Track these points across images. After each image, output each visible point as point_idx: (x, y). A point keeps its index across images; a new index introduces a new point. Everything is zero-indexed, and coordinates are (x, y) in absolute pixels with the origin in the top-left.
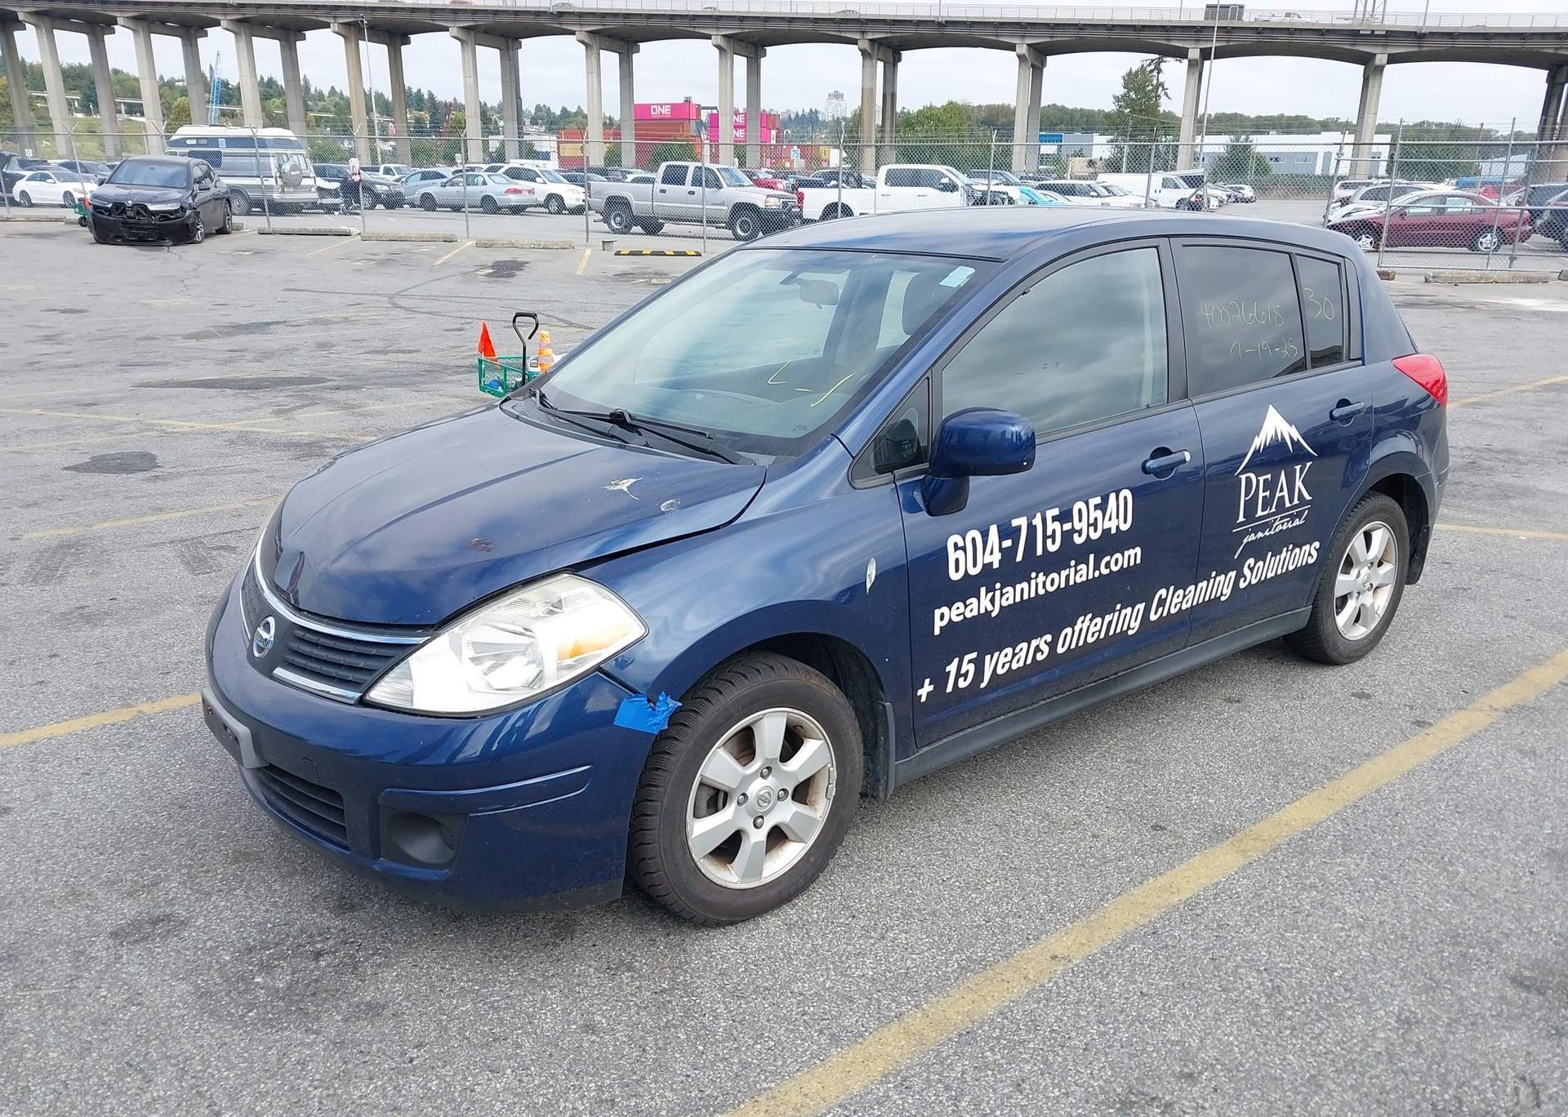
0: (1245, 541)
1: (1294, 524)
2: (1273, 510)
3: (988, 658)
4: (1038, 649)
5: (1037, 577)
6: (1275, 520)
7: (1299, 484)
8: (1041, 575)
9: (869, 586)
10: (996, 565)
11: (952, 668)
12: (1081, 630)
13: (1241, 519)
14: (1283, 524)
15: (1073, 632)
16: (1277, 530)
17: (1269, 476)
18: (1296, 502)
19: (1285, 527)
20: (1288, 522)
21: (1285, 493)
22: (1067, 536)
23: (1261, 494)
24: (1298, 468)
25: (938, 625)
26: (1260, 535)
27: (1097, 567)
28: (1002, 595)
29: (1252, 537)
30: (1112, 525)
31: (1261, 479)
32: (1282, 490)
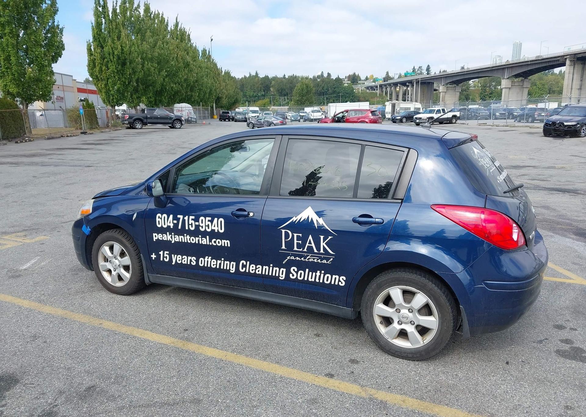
0: (288, 258)
1: (323, 262)
2: (305, 250)
3: (173, 255)
4: (191, 261)
5: (186, 236)
6: (308, 256)
7: (323, 244)
8: (188, 236)
9: (133, 219)
10: (172, 227)
11: (161, 253)
12: (208, 261)
13: (284, 247)
14: (314, 259)
15: (205, 261)
16: (310, 260)
17: (301, 235)
18: (322, 251)
19: (315, 261)
20: (318, 260)
21: (313, 245)
22: (197, 227)
23: (296, 241)
24: (322, 237)
25: (155, 239)
26: (297, 258)
27: (210, 241)
28: (175, 237)
29: (293, 258)
30: (216, 229)
31: (295, 235)
32: (310, 243)
